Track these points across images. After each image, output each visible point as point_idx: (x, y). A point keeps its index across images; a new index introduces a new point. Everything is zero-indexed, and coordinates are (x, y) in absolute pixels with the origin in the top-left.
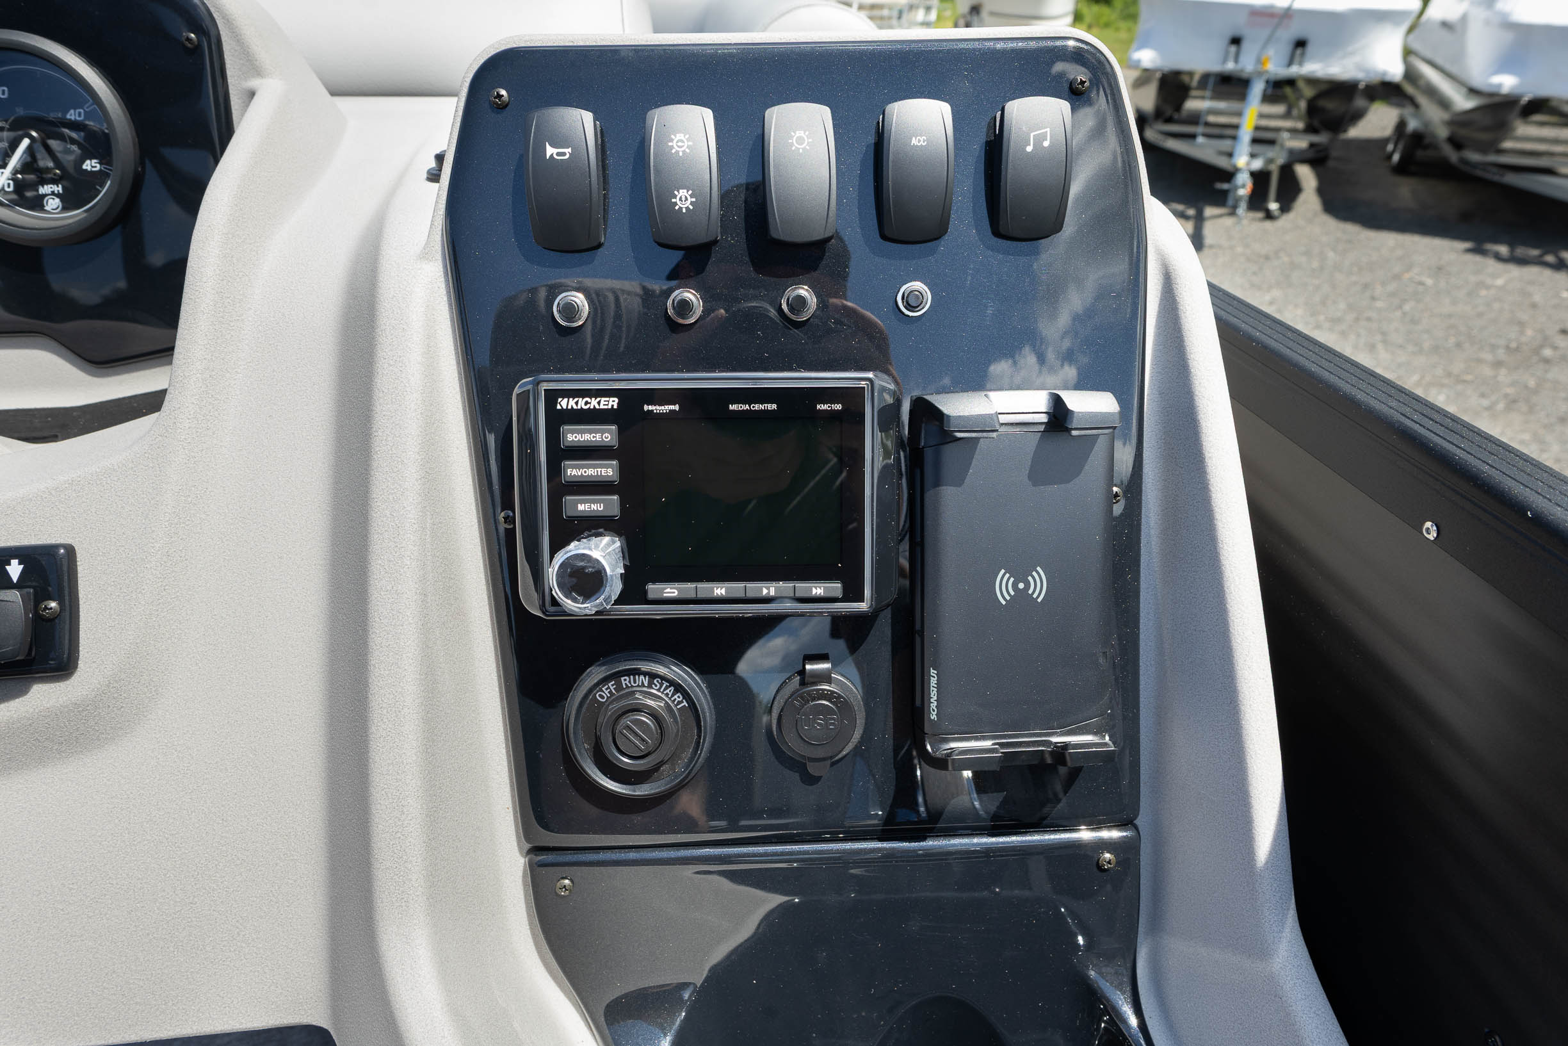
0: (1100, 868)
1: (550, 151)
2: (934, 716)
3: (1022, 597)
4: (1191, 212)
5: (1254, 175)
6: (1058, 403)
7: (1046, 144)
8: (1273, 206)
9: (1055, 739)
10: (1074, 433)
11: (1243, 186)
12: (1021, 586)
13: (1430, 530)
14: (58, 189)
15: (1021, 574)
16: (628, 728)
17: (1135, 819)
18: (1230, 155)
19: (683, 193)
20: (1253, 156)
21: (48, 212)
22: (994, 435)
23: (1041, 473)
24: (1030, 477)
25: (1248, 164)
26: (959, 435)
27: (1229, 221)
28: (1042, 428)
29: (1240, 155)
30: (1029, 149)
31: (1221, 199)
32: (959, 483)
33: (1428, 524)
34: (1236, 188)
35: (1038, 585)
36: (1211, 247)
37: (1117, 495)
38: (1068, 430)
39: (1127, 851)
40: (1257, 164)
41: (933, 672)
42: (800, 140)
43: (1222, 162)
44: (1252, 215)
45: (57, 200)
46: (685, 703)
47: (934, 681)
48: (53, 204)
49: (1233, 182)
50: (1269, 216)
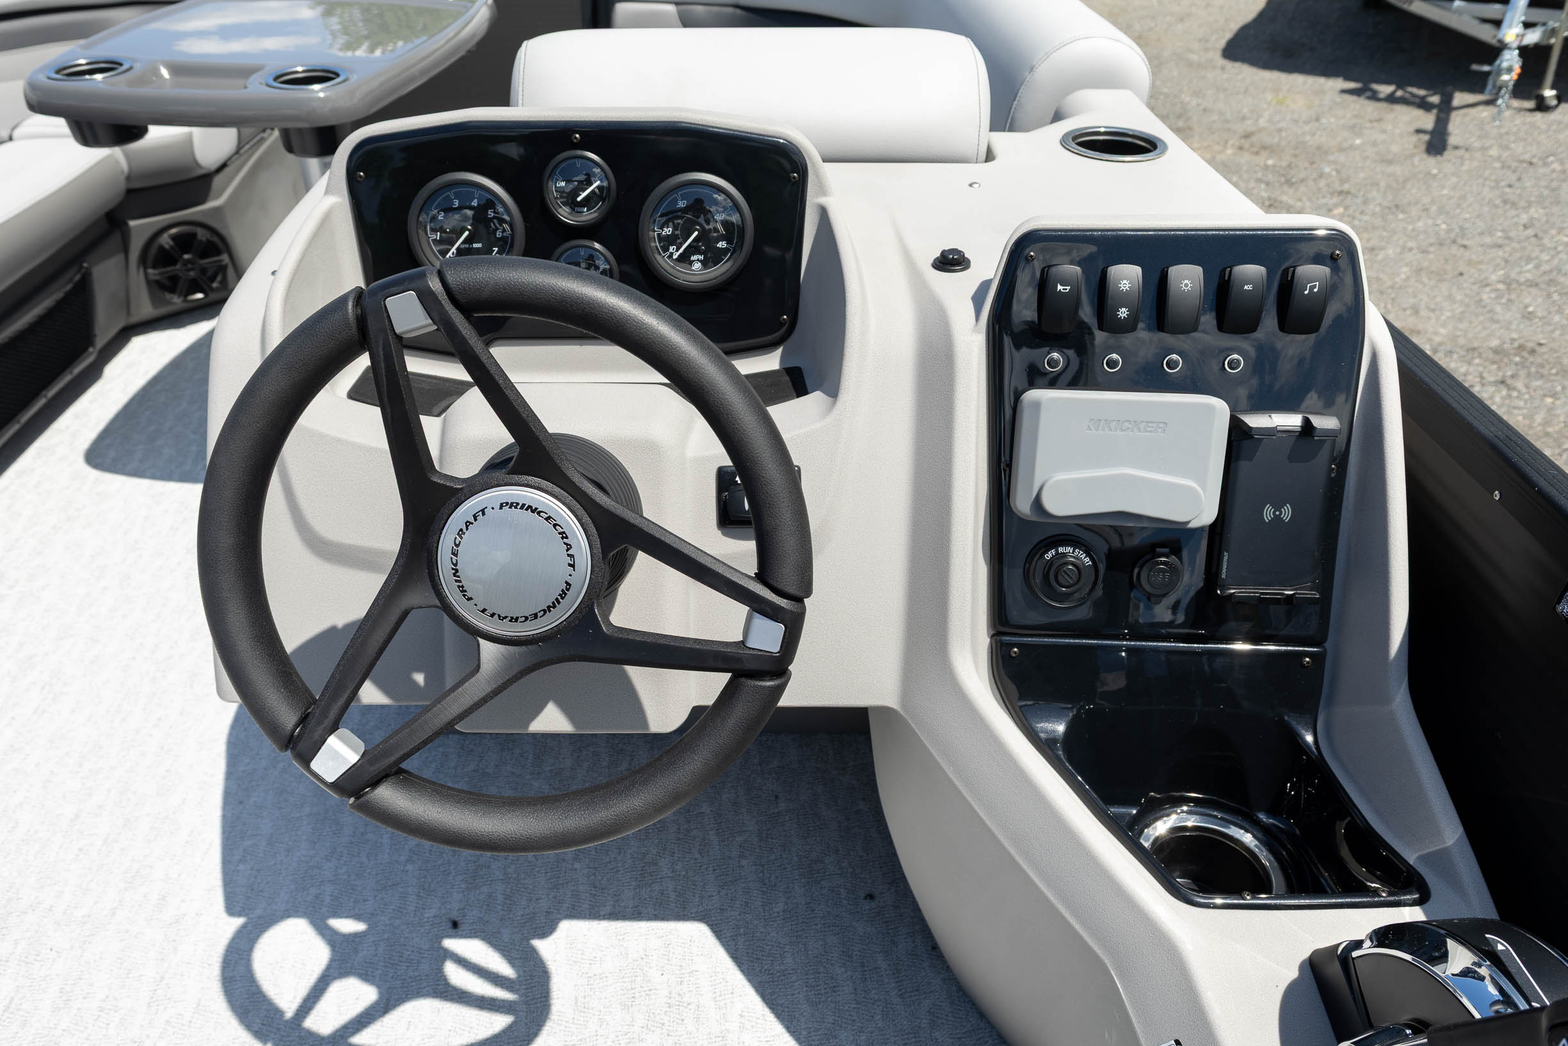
0: (1303, 666)
1: (1060, 287)
2: (1224, 576)
3: (1277, 519)
4: (1435, 99)
5: (1524, 51)
6: (1307, 423)
7: (1316, 290)
8: (1549, 93)
9: (1286, 592)
10: (1316, 438)
11: (1510, 70)
12: (1277, 513)
13: (1497, 495)
14: (701, 257)
15: (1278, 507)
16: (1065, 572)
17: (1324, 642)
18: (1497, 23)
19: (1124, 309)
20: (1528, 25)
21: (694, 271)
22: (1274, 437)
23: (1293, 457)
24: (1289, 458)
25: (1521, 36)
26: (1256, 437)
27: (1485, 112)
28: (1297, 434)
29: (1510, 26)
30: (1306, 292)
31: (1477, 83)
32: (1251, 459)
33: (1497, 492)
34: (1499, 72)
35: (1287, 513)
36: (1456, 148)
37: (1333, 469)
38: (1313, 437)
39: (1318, 659)
40: (1533, 37)
41: (1226, 554)
42: (1186, 285)
43: (1485, 33)
44: (1516, 103)
45: (700, 264)
46: (1090, 563)
47: (1226, 558)
48: (697, 266)
49: (1497, 62)
50: (1542, 106)
